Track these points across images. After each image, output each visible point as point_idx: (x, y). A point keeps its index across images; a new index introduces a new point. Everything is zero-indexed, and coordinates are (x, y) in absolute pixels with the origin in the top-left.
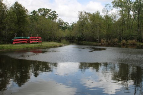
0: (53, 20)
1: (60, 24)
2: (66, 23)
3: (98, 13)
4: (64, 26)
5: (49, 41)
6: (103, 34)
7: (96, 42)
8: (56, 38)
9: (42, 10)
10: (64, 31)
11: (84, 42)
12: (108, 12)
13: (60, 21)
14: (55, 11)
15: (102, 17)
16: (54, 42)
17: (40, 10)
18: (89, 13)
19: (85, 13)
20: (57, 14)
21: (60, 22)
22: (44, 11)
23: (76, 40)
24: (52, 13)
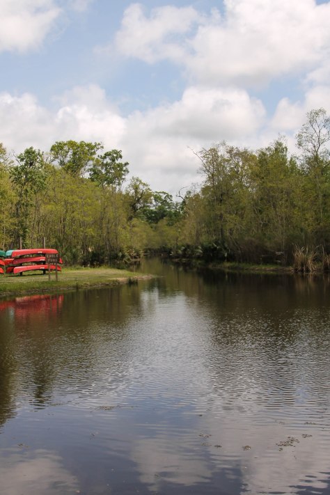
0: (108, 183)
1: (138, 201)
2: (163, 196)
3: (279, 149)
4: (153, 206)
5: (93, 266)
6: (302, 230)
7: (276, 263)
8: (120, 254)
9: (66, 148)
10: (154, 225)
11: (227, 264)
12: (320, 142)
13: (136, 188)
14: (115, 152)
15: (298, 163)
16: (114, 267)
17: (58, 149)
18: (246, 152)
19: (230, 151)
20: (127, 164)
21: (136, 192)
22: (74, 154)
23: (199, 258)
24: (105, 158)
